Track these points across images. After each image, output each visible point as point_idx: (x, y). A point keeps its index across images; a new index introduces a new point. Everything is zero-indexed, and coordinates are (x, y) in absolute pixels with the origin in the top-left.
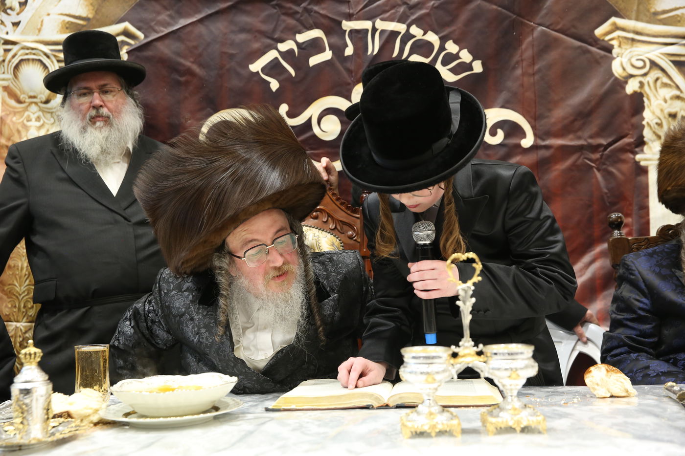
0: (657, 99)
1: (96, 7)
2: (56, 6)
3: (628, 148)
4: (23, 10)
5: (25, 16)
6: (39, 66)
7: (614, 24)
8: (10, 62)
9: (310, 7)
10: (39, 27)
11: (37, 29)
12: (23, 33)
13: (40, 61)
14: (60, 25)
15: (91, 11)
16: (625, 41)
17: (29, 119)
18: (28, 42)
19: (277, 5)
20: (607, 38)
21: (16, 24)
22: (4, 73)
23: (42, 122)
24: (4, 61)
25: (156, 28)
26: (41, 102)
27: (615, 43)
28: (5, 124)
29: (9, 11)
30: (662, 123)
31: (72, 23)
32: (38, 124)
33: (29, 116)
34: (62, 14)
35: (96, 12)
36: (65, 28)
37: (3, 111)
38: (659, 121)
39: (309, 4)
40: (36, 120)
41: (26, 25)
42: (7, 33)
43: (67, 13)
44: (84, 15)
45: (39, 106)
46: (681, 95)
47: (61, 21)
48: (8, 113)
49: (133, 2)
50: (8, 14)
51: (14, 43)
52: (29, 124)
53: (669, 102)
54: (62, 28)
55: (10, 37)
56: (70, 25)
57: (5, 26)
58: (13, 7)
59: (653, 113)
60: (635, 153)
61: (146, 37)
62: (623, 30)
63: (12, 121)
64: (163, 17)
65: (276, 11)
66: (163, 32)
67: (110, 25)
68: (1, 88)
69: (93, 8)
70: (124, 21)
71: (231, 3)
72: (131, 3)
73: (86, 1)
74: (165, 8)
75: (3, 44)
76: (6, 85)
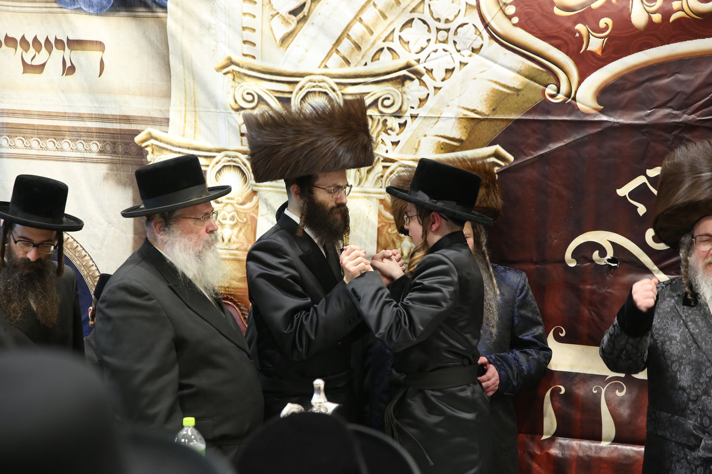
1: (469, 130)
2: (432, 127)
4: (403, 131)
5: (404, 137)
8: (387, 177)
9: (681, 135)
10: (416, 146)
11: (415, 149)
12: (401, 152)
14: (436, 146)
15: (465, 134)
18: (406, 160)
19: (647, 132)
21: (395, 144)
22: (381, 187)
24: (382, 176)
25: (526, 151)
28: (382, 235)
29: (389, 132)
31: (447, 144)
34: (437, 136)
35: (469, 134)
36: (440, 149)
37: (379, 223)
39: (680, 132)
41: (405, 144)
42: (387, 152)
43: (443, 135)
44: (458, 136)
47: (436, 142)
48: (384, 224)
49: (504, 126)
50: (389, 134)
51: (393, 161)
54: (438, 148)
55: (389, 156)
56: (444, 145)
57: (385, 145)
58: (393, 128)
61: (515, 159)
63: (387, 232)
64: (532, 140)
65: (646, 137)
66: (532, 155)
67: (482, 147)
68: (378, 201)
69: (466, 131)
70: (495, 144)
71: (600, 129)
72: (502, 126)
73: (459, 123)
74: (535, 132)
75: (383, 161)
76: (383, 198)
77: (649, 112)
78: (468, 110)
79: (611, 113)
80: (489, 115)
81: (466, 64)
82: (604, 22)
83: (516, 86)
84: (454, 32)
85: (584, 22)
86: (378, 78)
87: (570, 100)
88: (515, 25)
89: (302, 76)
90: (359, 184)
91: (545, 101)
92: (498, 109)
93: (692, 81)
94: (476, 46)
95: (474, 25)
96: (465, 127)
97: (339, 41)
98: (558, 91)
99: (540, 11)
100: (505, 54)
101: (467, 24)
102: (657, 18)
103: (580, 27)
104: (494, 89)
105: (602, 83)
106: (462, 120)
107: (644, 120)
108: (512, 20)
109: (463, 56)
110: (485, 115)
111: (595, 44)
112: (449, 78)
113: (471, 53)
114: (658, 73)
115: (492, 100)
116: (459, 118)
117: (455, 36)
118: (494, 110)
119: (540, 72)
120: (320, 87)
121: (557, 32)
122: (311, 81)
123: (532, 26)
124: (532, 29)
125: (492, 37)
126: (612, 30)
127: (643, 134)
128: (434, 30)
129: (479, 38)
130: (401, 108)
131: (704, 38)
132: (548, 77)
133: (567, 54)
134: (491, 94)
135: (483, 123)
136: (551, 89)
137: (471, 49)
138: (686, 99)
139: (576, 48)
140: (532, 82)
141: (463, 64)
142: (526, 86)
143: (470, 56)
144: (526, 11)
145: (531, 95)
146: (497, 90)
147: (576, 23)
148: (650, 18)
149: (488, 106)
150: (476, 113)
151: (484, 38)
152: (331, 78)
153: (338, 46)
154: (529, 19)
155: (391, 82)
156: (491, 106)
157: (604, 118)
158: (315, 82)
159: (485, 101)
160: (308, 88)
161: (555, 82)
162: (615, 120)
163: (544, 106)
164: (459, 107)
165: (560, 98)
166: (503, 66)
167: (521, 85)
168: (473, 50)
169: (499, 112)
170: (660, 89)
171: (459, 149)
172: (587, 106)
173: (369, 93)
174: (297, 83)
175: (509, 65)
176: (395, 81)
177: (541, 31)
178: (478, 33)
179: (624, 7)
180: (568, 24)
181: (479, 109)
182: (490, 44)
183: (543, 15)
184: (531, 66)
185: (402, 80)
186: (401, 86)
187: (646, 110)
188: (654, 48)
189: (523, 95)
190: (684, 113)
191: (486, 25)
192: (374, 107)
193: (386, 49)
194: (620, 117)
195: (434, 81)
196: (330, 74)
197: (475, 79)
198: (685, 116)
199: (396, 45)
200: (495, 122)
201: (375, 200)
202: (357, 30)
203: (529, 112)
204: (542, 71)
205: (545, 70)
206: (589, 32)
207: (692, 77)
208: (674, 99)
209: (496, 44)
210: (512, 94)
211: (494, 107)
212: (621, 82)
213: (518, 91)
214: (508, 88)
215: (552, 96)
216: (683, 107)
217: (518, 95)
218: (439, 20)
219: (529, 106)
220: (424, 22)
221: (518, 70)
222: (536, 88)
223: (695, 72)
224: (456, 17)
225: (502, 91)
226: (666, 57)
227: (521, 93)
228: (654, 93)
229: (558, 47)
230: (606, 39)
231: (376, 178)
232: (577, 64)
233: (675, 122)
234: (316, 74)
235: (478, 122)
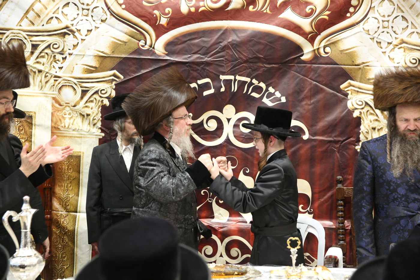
0: (367, 120)
1: (100, 62)
2: (80, 60)
3: (352, 143)
4: (64, 62)
5: (65, 65)
6: (71, 89)
7: (350, 83)
8: (57, 86)
10: (72, 70)
11: (71, 71)
12: (64, 72)
13: (72, 86)
14: (82, 70)
15: (98, 64)
16: (354, 92)
17: (65, 114)
18: (66, 77)
19: (189, 66)
20: (346, 90)
21: (61, 68)
22: (53, 91)
23: (71, 115)
24: (54, 85)
25: (130, 74)
26: (72, 106)
27: (349, 92)
29: (57, 62)
30: (369, 132)
31: (88, 69)
32: (70, 116)
33: (65, 112)
34: (83, 65)
35: (100, 64)
36: (85, 72)
37: (52, 110)
38: (367, 131)
39: (204, 66)
40: (69, 115)
41: (66, 69)
42: (56, 72)
43: (86, 64)
44: (94, 65)
45: (70, 108)
46: (378, 119)
47: (83, 67)
48: (55, 110)
49: (119, 60)
50: (57, 63)
51: (59, 77)
52: (65, 116)
53: (372, 122)
54: (83, 71)
55: (57, 74)
56: (87, 70)
57: (55, 69)
58: (59, 60)
59: (365, 127)
60: (355, 145)
61: (124, 78)
62: (354, 86)
64: (133, 68)
65: (188, 68)
66: (133, 76)
67: (107, 71)
68: (52, 98)
69: (98, 62)
70: (114, 70)
71: (166, 64)
72: (117, 61)
73: (95, 58)
74: (134, 64)
75: (54, 77)
76: (54, 97)
77: (190, 56)
78: (100, 51)
79: (171, 56)
80: (110, 55)
81: (98, 28)
82: (168, 10)
83: (124, 41)
84: (91, 11)
85: (158, 10)
86: (50, 33)
87: (151, 48)
88: (123, 9)
89: (7, 30)
90: (41, 89)
91: (139, 48)
92: (115, 52)
93: (209, 41)
94: (104, 19)
95: (102, 8)
96: (98, 60)
97: (27, 12)
98: (146, 44)
99: (136, 2)
100: (119, 24)
101: (99, 7)
102: (193, 9)
103: (156, 12)
104: (113, 41)
105: (167, 41)
106: (96, 57)
107: (187, 60)
108: (122, 6)
109: (97, 24)
110: (109, 55)
111: (164, 21)
112: (89, 34)
113: (101, 22)
114: (194, 37)
115: (112, 47)
116: (95, 56)
117: (92, 13)
118: (113, 52)
119: (137, 34)
120: (18, 36)
121: (144, 14)
122: (12, 33)
123: (132, 10)
124: (132, 11)
125: (112, 14)
126: (172, 14)
127: (187, 66)
128: (81, 9)
129: (105, 14)
130: (63, 49)
131: (214, 21)
132: (140, 36)
133: (150, 25)
134: (111, 44)
135: (107, 58)
136: (142, 42)
137: (101, 20)
138: (206, 50)
139: (154, 22)
140: (132, 39)
141: (97, 28)
142: (129, 40)
143: (100, 24)
144: (129, 2)
145: (132, 45)
146: (115, 42)
147: (154, 10)
148: (189, 9)
149: (110, 50)
150: (103, 53)
151: (108, 15)
152: (24, 32)
153: (27, 14)
154: (131, 6)
155: (57, 35)
156: (111, 50)
157: (168, 58)
158: (15, 34)
159: (109, 47)
160: (11, 37)
161: (144, 39)
162: (174, 59)
163: (138, 51)
164: (95, 50)
165: (147, 47)
166: (118, 30)
167: (127, 40)
168: (102, 21)
169: (116, 53)
170: (194, 45)
171: (94, 72)
172: (160, 52)
173: (45, 41)
174: (4, 33)
175: (121, 30)
176: (60, 35)
177: (136, 13)
178: (104, 12)
179: (177, 3)
180: (150, 10)
181: (105, 52)
182: (110, 18)
183: (137, 5)
184: (132, 31)
185: (64, 35)
186: (63, 38)
187: (188, 55)
188: (191, 24)
189: (128, 45)
190: (206, 57)
191: (109, 8)
192: (48, 48)
193: (54, 18)
194: (176, 58)
195: (81, 36)
196: (23, 30)
197: (103, 36)
198: (206, 58)
199: (60, 16)
200: (114, 58)
201: (50, 97)
202: (38, 7)
203: (131, 54)
204: (137, 33)
205: (139, 33)
206: (160, 15)
207: (209, 40)
208: (201, 50)
209: (114, 18)
210: (122, 44)
211: (113, 51)
212: (176, 40)
213: (125, 42)
214: (120, 41)
215: (143, 46)
216: (205, 54)
217: (125, 45)
218: (83, 4)
219: (131, 51)
220: (75, 5)
221: (125, 32)
222: (134, 42)
223: (210, 37)
224: (92, 3)
225: (117, 43)
226: (197, 29)
227: (127, 44)
228: (192, 46)
229: (146, 21)
230: (169, 19)
231: (50, 86)
232: (155, 31)
233: (202, 61)
234: (15, 30)
235: (105, 58)
